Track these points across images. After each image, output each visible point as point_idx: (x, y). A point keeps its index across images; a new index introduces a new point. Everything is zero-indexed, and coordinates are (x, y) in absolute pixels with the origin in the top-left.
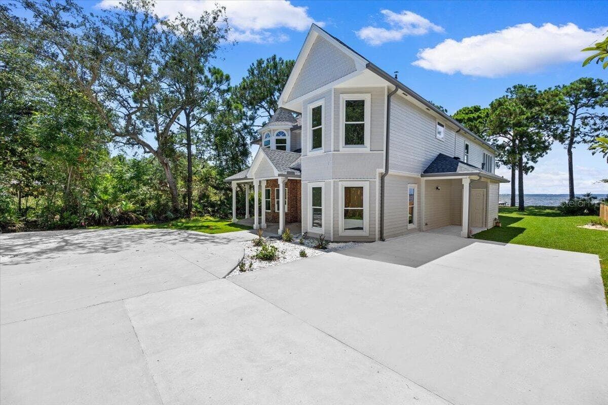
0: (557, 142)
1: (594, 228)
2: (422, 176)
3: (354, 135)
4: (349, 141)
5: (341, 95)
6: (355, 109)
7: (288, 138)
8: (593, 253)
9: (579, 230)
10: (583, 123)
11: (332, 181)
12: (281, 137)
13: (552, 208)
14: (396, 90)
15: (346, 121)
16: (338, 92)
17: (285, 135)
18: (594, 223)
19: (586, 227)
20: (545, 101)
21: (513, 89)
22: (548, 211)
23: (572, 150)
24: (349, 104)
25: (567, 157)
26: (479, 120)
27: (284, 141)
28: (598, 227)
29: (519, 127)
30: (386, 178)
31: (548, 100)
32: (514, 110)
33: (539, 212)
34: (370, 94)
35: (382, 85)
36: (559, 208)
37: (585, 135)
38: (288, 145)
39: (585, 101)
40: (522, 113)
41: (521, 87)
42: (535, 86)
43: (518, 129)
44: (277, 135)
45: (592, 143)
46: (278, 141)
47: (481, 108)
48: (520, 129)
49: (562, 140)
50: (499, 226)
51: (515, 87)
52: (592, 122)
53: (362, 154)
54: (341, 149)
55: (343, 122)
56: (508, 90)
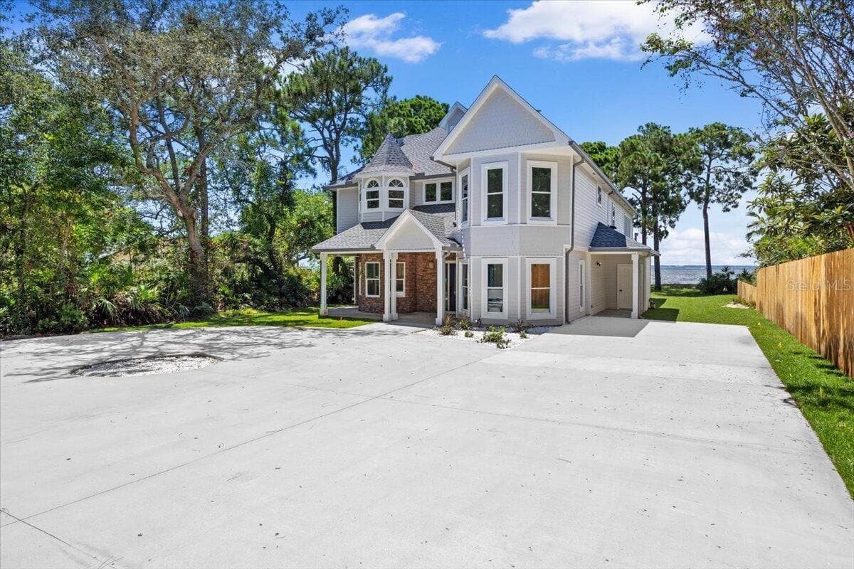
0: (693, 201)
1: (735, 306)
2: (590, 250)
3: (541, 207)
4: (536, 213)
5: (528, 161)
6: (541, 177)
7: (406, 190)
8: (742, 325)
9: (724, 309)
10: (717, 177)
11: (519, 257)
12: (396, 188)
13: (689, 286)
14: (582, 162)
15: (533, 190)
16: (526, 158)
17: (401, 185)
18: (736, 302)
19: (729, 306)
20: (682, 150)
21: (645, 128)
22: (685, 290)
23: (708, 210)
24: (536, 171)
25: (703, 220)
26: (607, 164)
27: (401, 194)
28: (739, 306)
29: (657, 181)
30: (570, 255)
31: (685, 150)
32: (650, 158)
33: (677, 291)
34: (556, 163)
35: (568, 154)
36: (698, 286)
37: (719, 193)
38: (406, 200)
39: (718, 151)
40: (658, 163)
41: (656, 127)
42: (669, 127)
43: (656, 184)
44: (391, 185)
45: (727, 203)
46: (392, 194)
47: (607, 146)
48: (658, 184)
49: (699, 201)
50: (653, 308)
51: (648, 126)
52: (726, 177)
53: (549, 228)
54: (528, 221)
55: (529, 192)
56: (640, 128)
